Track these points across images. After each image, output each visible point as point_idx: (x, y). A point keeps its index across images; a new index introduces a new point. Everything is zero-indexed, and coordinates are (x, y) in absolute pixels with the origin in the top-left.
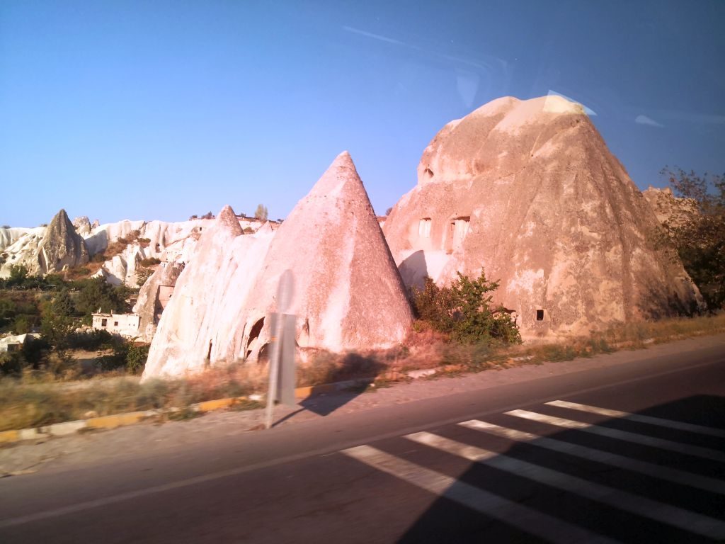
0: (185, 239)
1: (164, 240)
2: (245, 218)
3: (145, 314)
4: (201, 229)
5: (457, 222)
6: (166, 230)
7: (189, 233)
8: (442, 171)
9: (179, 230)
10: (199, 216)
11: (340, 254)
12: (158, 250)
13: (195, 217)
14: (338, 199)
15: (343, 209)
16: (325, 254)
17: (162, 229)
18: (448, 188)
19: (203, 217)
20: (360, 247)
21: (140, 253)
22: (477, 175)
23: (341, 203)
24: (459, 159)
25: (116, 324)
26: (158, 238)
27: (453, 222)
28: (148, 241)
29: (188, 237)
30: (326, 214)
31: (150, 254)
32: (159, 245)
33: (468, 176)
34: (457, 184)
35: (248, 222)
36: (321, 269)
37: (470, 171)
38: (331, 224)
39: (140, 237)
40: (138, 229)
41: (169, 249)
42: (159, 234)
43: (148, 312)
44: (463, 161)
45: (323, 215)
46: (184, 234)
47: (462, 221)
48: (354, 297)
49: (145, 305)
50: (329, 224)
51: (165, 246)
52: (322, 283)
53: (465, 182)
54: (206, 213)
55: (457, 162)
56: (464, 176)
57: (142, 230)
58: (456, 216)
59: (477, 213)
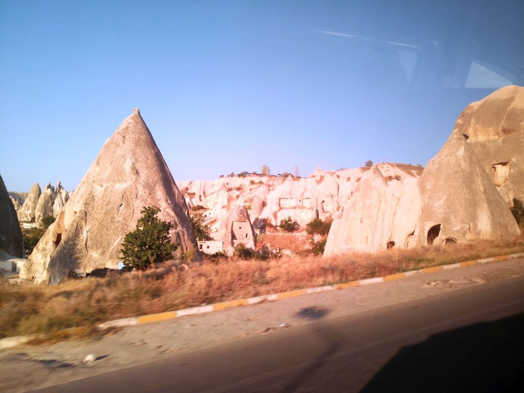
0: (218, 191)
1: (204, 192)
2: (256, 174)
3: (226, 240)
4: (227, 184)
5: (496, 166)
6: (205, 186)
7: (220, 186)
8: (476, 135)
9: (213, 186)
10: (225, 175)
11: (474, 187)
12: (201, 200)
13: (222, 176)
14: (464, 157)
15: (468, 162)
16: (467, 188)
17: (203, 185)
18: (483, 145)
19: (228, 176)
20: (484, 183)
21: (190, 203)
22: (504, 136)
23: (466, 158)
24: (489, 127)
25: (208, 247)
26: (200, 192)
27: (493, 166)
28: (194, 194)
29: (220, 190)
30: (460, 165)
31: (196, 203)
32: (201, 196)
33: (496, 137)
34: (489, 142)
35: (259, 177)
36: (467, 196)
37: (498, 134)
38: (464, 171)
39: (188, 192)
40: (187, 187)
41: (208, 198)
42: (201, 189)
43: (227, 239)
44: (491, 128)
45: (458, 166)
46: (216, 188)
47: (500, 165)
48: (491, 211)
49: (225, 235)
50: (463, 171)
51: (205, 197)
52: (470, 204)
53: (494, 141)
54: (230, 173)
55: (487, 129)
56: (493, 137)
57: (189, 187)
58: (496, 163)
59: (514, 160)
